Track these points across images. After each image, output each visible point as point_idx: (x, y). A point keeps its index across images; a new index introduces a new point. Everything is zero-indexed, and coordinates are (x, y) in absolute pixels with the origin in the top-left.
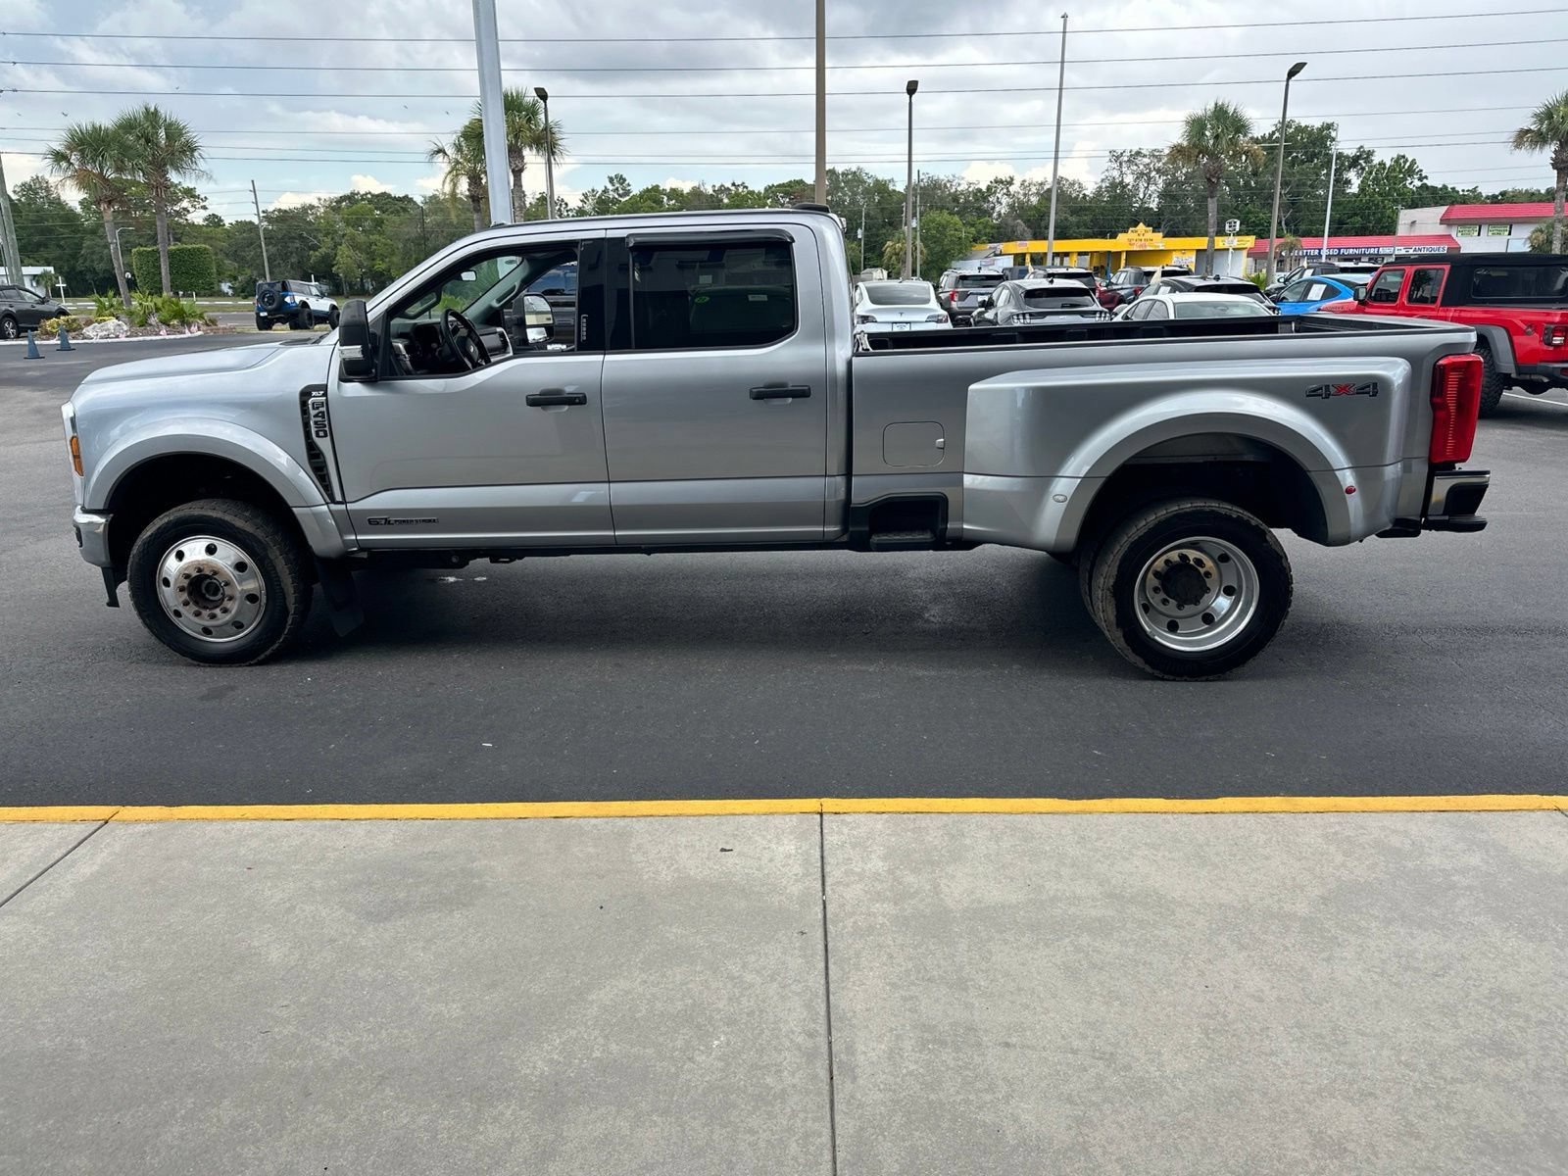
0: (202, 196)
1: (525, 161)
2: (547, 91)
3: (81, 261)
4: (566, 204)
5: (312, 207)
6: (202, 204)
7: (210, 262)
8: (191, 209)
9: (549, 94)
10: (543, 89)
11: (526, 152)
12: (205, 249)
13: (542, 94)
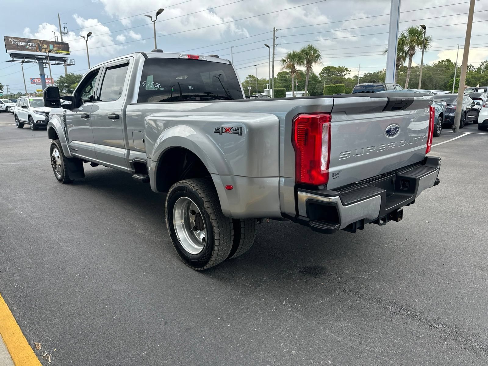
0: (350, 70)
1: (415, 51)
2: (425, 26)
3: (315, 89)
4: (473, 67)
5: (381, 72)
6: (349, 72)
7: (344, 89)
8: (346, 74)
9: (426, 27)
10: (424, 25)
11: (416, 48)
12: (343, 85)
13: (424, 27)
